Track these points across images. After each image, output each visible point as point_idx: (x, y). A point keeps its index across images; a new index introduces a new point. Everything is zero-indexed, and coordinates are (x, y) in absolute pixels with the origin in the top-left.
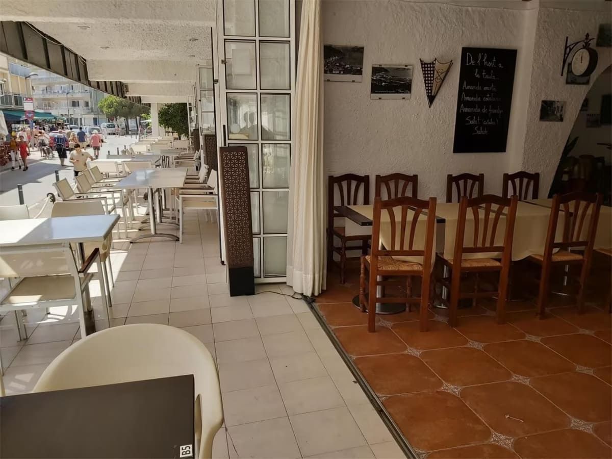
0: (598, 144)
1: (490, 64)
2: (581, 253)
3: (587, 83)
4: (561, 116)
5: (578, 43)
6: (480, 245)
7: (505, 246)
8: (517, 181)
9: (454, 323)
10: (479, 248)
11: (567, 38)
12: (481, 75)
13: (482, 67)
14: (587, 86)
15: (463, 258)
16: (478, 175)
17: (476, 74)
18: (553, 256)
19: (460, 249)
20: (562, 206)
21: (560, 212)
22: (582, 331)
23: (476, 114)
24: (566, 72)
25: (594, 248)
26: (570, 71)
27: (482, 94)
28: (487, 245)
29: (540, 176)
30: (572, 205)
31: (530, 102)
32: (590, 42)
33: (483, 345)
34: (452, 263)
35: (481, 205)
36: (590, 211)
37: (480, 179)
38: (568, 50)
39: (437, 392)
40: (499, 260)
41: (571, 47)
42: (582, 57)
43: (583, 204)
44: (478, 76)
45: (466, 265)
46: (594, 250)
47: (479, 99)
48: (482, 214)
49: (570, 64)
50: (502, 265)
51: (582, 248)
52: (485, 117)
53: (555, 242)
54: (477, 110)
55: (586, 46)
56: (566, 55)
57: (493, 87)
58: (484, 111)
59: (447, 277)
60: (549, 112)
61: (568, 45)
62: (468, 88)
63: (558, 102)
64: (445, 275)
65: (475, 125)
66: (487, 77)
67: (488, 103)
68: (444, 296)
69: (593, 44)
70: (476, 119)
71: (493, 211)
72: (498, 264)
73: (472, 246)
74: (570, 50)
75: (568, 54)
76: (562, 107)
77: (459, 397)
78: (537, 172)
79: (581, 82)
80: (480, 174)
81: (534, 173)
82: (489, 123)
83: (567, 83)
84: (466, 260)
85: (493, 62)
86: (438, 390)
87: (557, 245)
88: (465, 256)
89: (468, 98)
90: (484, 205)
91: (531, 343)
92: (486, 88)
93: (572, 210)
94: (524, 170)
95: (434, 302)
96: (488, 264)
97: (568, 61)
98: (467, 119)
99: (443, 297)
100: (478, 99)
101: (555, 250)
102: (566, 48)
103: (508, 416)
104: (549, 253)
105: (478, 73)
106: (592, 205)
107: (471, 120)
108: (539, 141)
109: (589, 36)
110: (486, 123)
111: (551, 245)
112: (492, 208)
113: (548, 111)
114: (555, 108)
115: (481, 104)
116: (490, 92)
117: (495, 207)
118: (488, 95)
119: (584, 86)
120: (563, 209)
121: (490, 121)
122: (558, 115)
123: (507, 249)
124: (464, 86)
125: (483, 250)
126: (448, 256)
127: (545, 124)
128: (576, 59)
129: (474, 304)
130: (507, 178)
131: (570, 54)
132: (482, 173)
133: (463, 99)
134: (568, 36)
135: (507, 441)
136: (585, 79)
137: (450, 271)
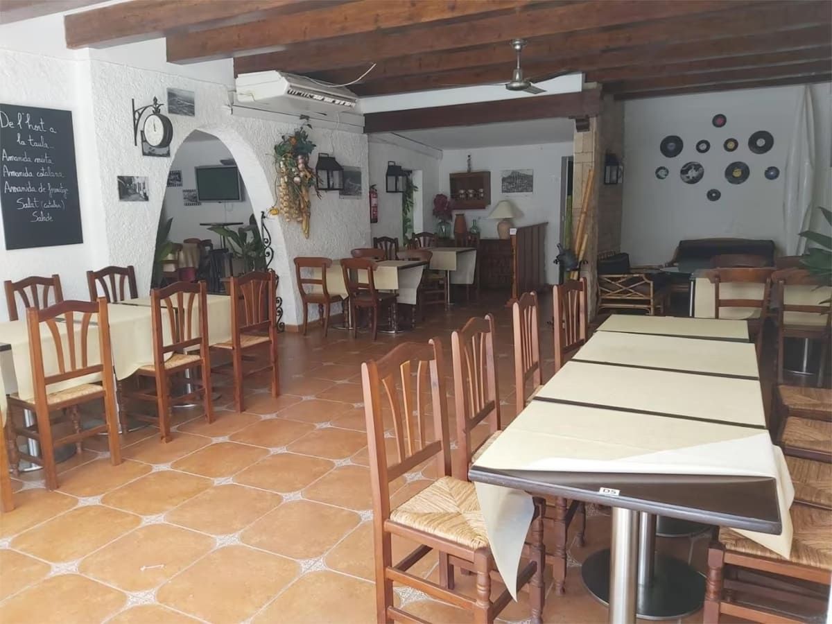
0: (201, 224)
1: (37, 128)
2: (197, 352)
3: (168, 155)
4: (145, 194)
5: (146, 108)
6: (68, 369)
7: (103, 363)
8: (107, 279)
9: (54, 483)
10: (69, 373)
11: (133, 100)
12: (27, 142)
13: (26, 132)
14: (169, 158)
15: (47, 393)
16: (51, 277)
17: (18, 140)
18: (165, 364)
19: (42, 381)
20: (163, 303)
21: (162, 309)
22: (215, 440)
23: (32, 195)
24: (140, 141)
25: (210, 344)
26: (144, 141)
27: (35, 168)
28: (79, 366)
29: (135, 270)
30: (174, 298)
31: (102, 178)
32: (160, 108)
33: (100, 497)
34: (34, 403)
35: (58, 317)
36: (196, 304)
37: (54, 281)
38: (137, 114)
39: (45, 581)
40: (100, 383)
41: (140, 111)
42: (154, 125)
43: (186, 296)
44: (23, 143)
45: (54, 401)
46: (210, 347)
47: (31, 175)
48: (62, 328)
49: (142, 132)
50: (105, 389)
51: (196, 347)
52: (44, 197)
53: (164, 345)
54: (31, 189)
55: (157, 112)
56: (136, 122)
57: (48, 159)
58: (42, 190)
59: (32, 424)
60: (130, 191)
61: (136, 109)
62: (10, 158)
63: (138, 177)
64: (29, 422)
65: (31, 210)
66: (36, 145)
67: (44, 181)
68: (34, 452)
69: (164, 110)
70: (32, 202)
71: (78, 322)
72: (99, 388)
73: (57, 372)
74: (140, 115)
75: (138, 120)
76: (144, 184)
77: (78, 573)
78: (131, 265)
79: (161, 154)
80: (54, 276)
81: (126, 267)
82: (52, 206)
83: (144, 154)
84: (53, 395)
85: (41, 125)
86: (46, 578)
87: (168, 349)
88: (50, 388)
89: (13, 173)
90: (62, 316)
91: (160, 474)
92: (37, 160)
93: (175, 305)
94: (112, 265)
95: (18, 466)
96: (86, 392)
97: (140, 128)
98: (18, 202)
99: (32, 454)
100: (28, 175)
101: (167, 356)
102: (134, 112)
103: (144, 568)
104: (160, 361)
105: (21, 140)
106: (197, 295)
107: (25, 203)
108: (124, 226)
109: (157, 100)
110: (48, 207)
111: (161, 350)
112: (75, 318)
113: (127, 188)
114: (135, 185)
115: (35, 182)
116: (45, 165)
117: (78, 316)
118: (43, 170)
119: (165, 159)
120: (166, 306)
121: (52, 203)
122: (141, 193)
123: (107, 366)
124: (3, 157)
125: (75, 374)
126: (26, 394)
127: (128, 204)
128: (149, 126)
129: (79, 450)
130: (93, 276)
131: (140, 120)
132: (56, 273)
133: (6, 174)
134: (133, 98)
135: (149, 596)
136: (164, 151)
137: (34, 415)
